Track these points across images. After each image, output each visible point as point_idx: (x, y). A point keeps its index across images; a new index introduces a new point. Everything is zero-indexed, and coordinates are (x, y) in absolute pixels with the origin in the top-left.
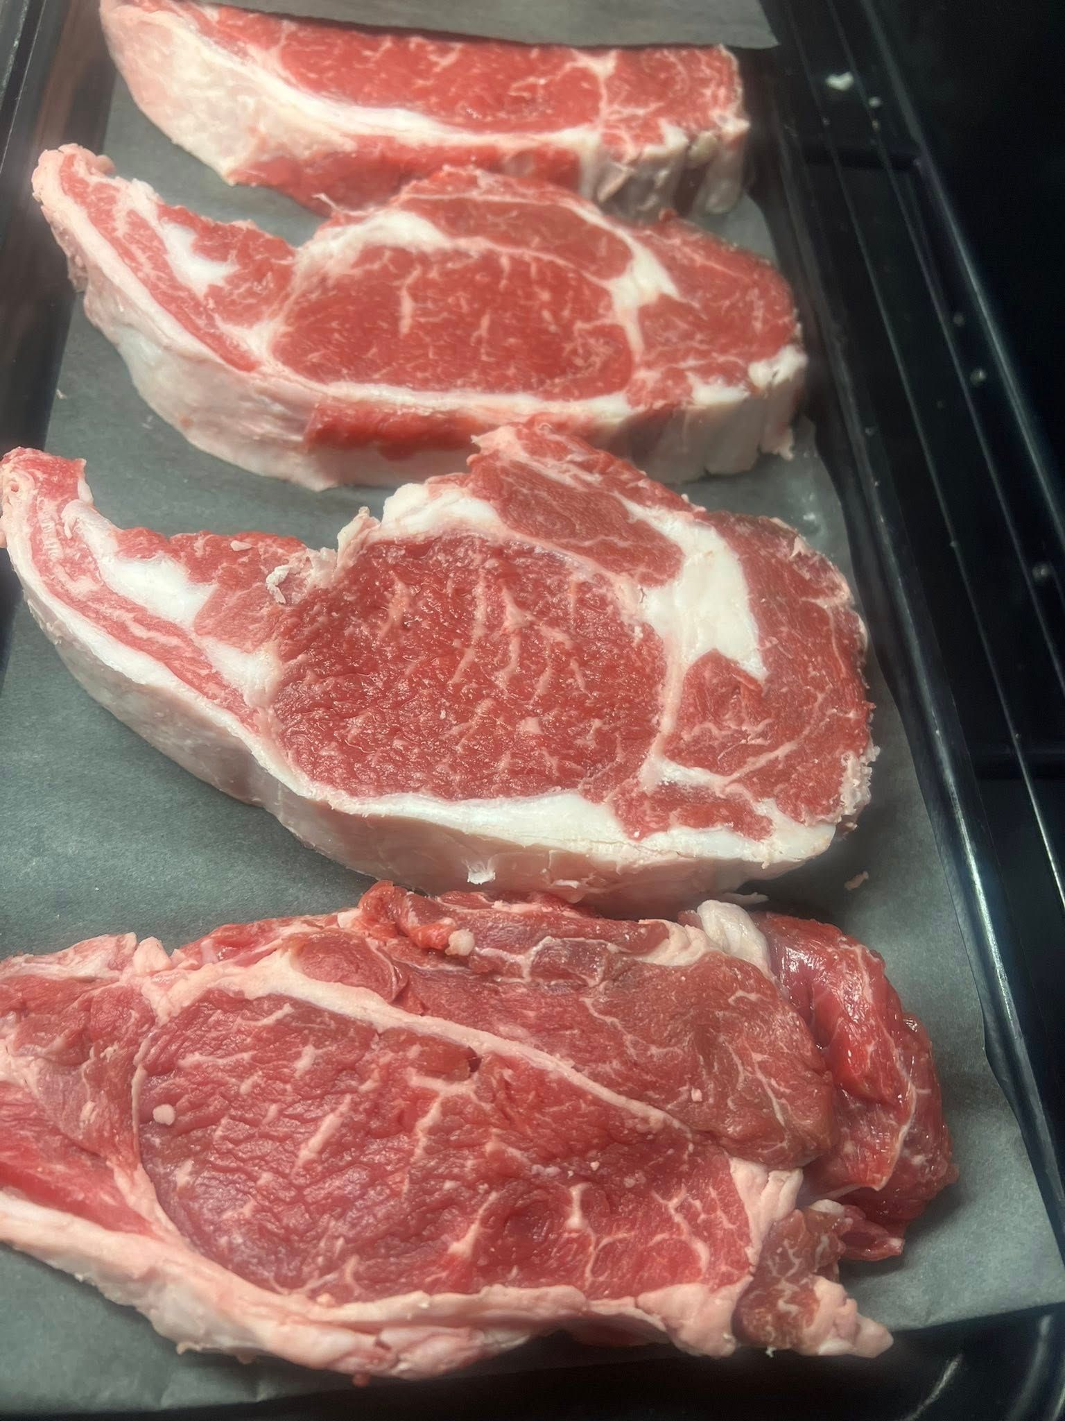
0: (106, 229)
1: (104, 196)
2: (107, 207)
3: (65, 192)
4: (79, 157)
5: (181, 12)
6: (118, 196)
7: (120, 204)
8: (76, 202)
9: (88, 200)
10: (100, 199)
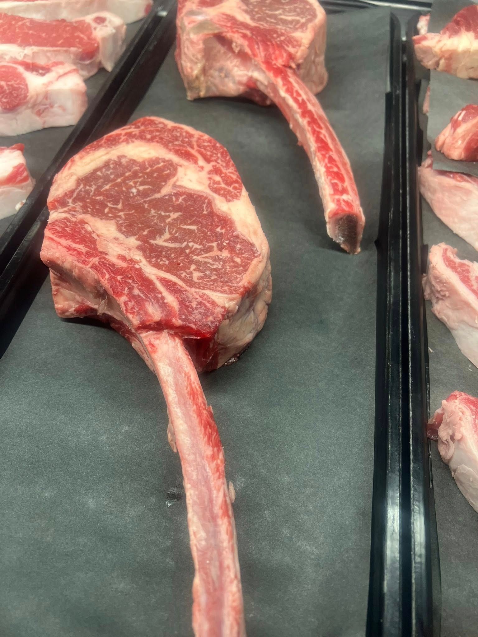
0: (469, 285)
1: (464, 269)
2: (466, 274)
3: (447, 266)
4: (449, 250)
5: (473, 182)
6: (470, 269)
7: (472, 273)
8: (453, 271)
9: (458, 271)
10: (463, 271)
